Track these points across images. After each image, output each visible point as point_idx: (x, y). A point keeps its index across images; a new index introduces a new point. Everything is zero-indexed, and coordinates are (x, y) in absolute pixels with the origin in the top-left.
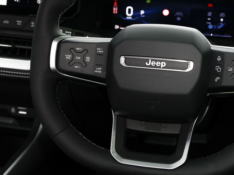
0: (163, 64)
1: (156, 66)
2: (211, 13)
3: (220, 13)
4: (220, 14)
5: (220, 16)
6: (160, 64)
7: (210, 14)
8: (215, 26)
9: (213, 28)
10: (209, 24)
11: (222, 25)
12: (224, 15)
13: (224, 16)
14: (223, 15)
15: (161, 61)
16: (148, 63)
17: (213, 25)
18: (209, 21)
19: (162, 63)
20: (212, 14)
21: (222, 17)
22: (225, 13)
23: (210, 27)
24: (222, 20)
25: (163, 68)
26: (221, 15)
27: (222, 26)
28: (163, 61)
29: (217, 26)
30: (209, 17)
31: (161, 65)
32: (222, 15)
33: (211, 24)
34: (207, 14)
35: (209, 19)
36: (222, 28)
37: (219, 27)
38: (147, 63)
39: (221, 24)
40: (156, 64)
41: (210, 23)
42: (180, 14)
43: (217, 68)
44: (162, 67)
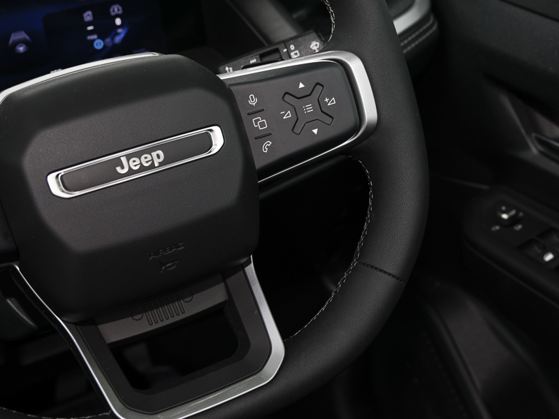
0: (158, 157)
1: (142, 168)
2: (90, 13)
3: (110, 8)
4: (111, 10)
5: (113, 14)
6: (149, 158)
7: (88, 16)
8: (108, 40)
9: (105, 47)
10: (94, 40)
11: (121, 33)
12: (120, 8)
13: (120, 12)
14: (118, 10)
15: (149, 151)
16: (123, 168)
17: (103, 40)
18: (91, 32)
19: (154, 154)
20: (94, 15)
21: (117, 16)
22: (121, 5)
23: (99, 44)
24: (118, 22)
25: (161, 164)
26: (114, 11)
27: (122, 36)
28: (154, 149)
29: (113, 39)
30: (89, 24)
31: (152, 160)
32: (116, 9)
33: (99, 38)
34: (82, 18)
35: (90, 28)
36: (124, 40)
37: (118, 39)
38: (118, 169)
39: (120, 30)
40: (141, 163)
41: (95, 37)
42: (22, 35)
43: (256, 121)
44: (156, 165)
